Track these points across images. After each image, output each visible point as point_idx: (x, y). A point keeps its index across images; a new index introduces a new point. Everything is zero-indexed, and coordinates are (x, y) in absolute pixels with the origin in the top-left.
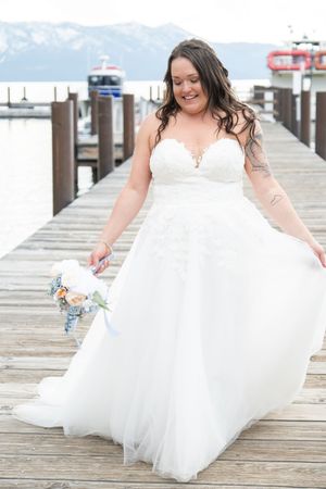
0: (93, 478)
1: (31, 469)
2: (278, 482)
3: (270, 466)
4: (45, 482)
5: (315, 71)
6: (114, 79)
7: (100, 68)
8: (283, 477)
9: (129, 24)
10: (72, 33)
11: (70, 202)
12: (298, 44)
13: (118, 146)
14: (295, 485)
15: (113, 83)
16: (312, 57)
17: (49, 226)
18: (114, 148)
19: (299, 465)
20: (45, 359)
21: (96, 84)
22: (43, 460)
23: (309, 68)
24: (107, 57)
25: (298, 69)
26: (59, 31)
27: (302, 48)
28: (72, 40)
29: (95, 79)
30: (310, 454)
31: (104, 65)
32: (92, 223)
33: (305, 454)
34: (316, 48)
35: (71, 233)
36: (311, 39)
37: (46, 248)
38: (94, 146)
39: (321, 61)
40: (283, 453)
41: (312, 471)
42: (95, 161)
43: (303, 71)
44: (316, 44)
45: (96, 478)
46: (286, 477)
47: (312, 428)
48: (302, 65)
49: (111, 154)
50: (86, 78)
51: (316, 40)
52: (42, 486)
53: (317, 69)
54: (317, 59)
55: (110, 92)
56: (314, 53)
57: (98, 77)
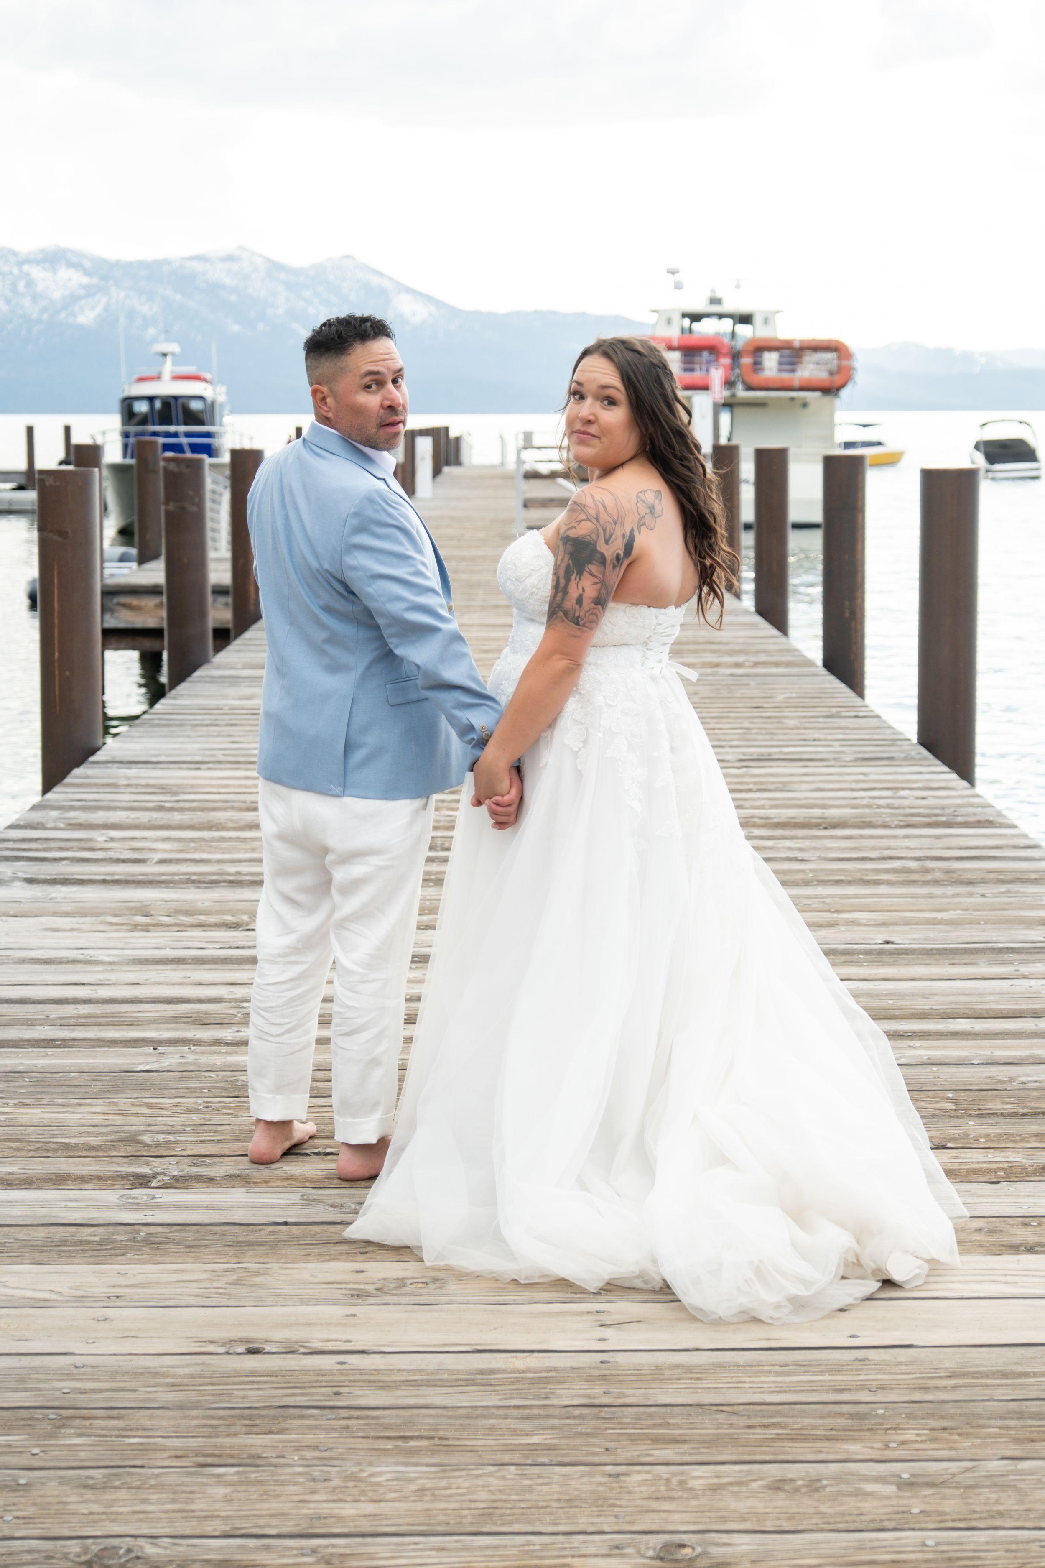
0: (211, 1527)
1: (31, 1511)
2: (724, 1519)
3: (700, 1476)
4: (74, 1547)
5: (742, 393)
6: (195, 405)
7: (158, 378)
8: (732, 1503)
9: (230, 258)
10: (73, 278)
11: (94, 751)
12: (696, 318)
13: (220, 591)
14: (769, 1525)
15: (192, 418)
16: (736, 356)
17: (37, 816)
18: (210, 598)
19: (775, 1471)
20: (50, 1195)
21: (144, 420)
22: (63, 1481)
23: (729, 384)
24: (172, 347)
25: (705, 388)
26: (36, 272)
27: (707, 328)
28: (75, 299)
29: (142, 407)
30: (805, 1438)
31: (168, 368)
32: (160, 809)
33: (792, 1439)
34: (744, 331)
35: (100, 837)
36: (728, 306)
37: (30, 881)
38: (153, 591)
39: (757, 365)
40: (733, 1440)
41: (814, 1486)
42: (156, 633)
43: (719, 392)
44: (745, 319)
45: (220, 1527)
46: (744, 1505)
47: (804, 1367)
48: (716, 376)
49: (202, 614)
50: (117, 406)
51: (743, 308)
52: (65, 1556)
53: (749, 388)
54: (746, 361)
55: (184, 441)
56: (739, 344)
57: (151, 399)
